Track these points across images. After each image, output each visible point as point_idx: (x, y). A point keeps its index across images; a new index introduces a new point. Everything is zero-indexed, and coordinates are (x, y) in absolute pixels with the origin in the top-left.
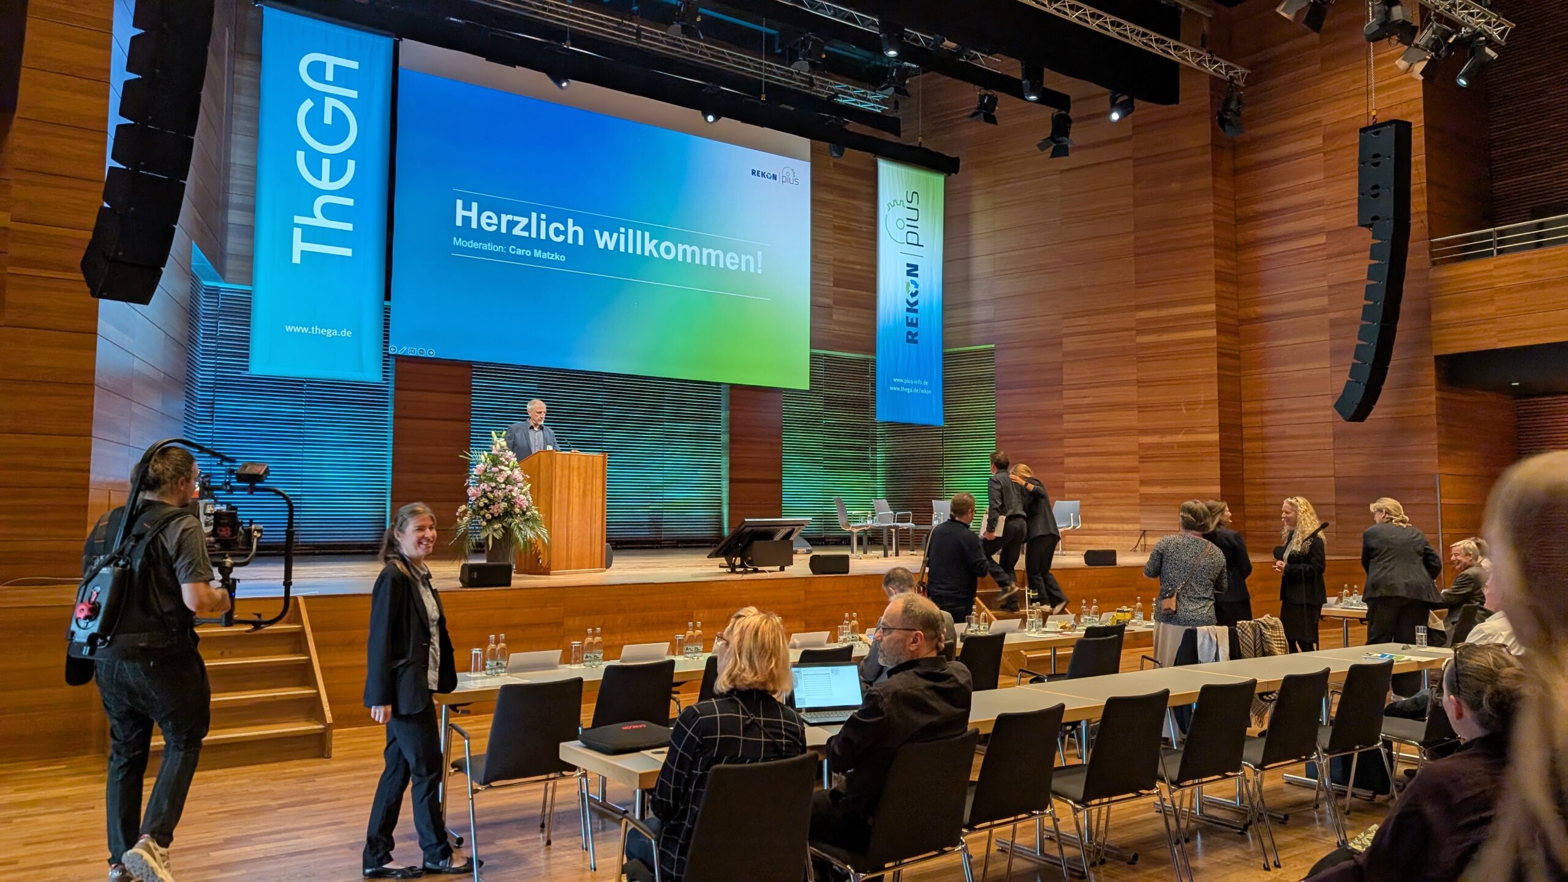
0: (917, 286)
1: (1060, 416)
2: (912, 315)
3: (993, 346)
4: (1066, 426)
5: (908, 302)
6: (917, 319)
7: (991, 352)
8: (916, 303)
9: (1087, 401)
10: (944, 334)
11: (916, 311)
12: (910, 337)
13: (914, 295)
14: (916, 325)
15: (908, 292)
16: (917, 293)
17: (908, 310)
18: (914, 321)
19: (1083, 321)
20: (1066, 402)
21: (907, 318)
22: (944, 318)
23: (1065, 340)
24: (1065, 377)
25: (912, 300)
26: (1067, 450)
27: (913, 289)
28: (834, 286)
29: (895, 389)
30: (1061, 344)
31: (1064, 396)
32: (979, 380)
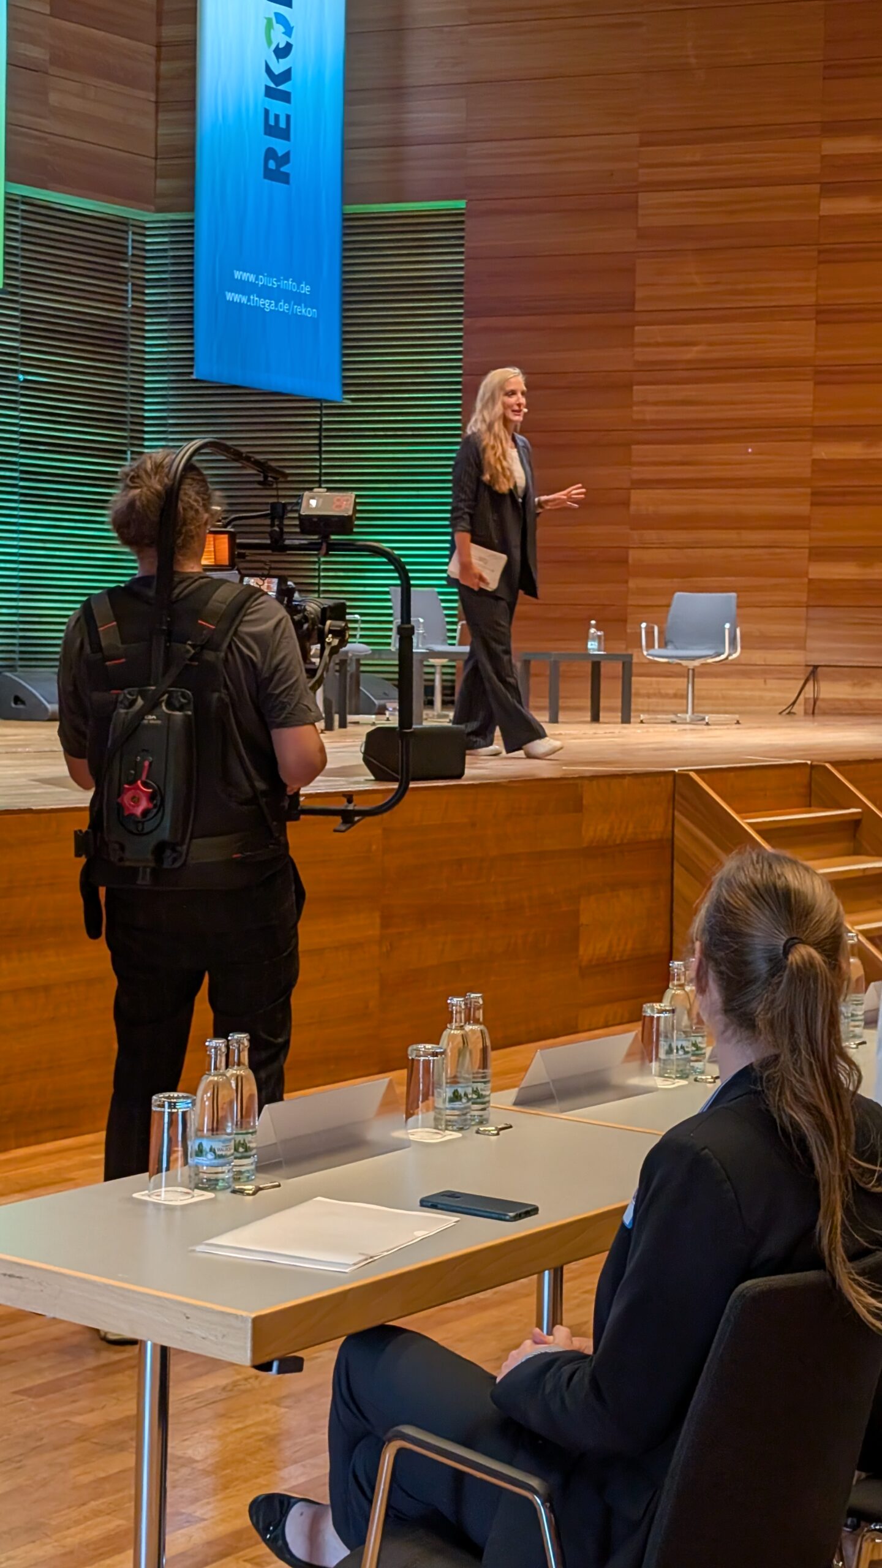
0: (289, 31)
1: (628, 386)
2: (278, 107)
3: (462, 204)
4: (638, 413)
5: (268, 70)
6: (288, 117)
7: (456, 220)
8: (287, 75)
9: (692, 353)
10: (346, 165)
11: (286, 97)
12: (272, 165)
13: (283, 52)
14: (285, 134)
15: (269, 43)
16: (289, 47)
17: (269, 92)
18: (283, 124)
19: (693, 153)
20: (642, 354)
21: (267, 112)
22: (348, 123)
23: (644, 199)
24: (640, 293)
25: (278, 67)
26: (639, 473)
27: (279, 38)
29: (237, 298)
30: (634, 207)
31: (637, 340)
32: (419, 288)
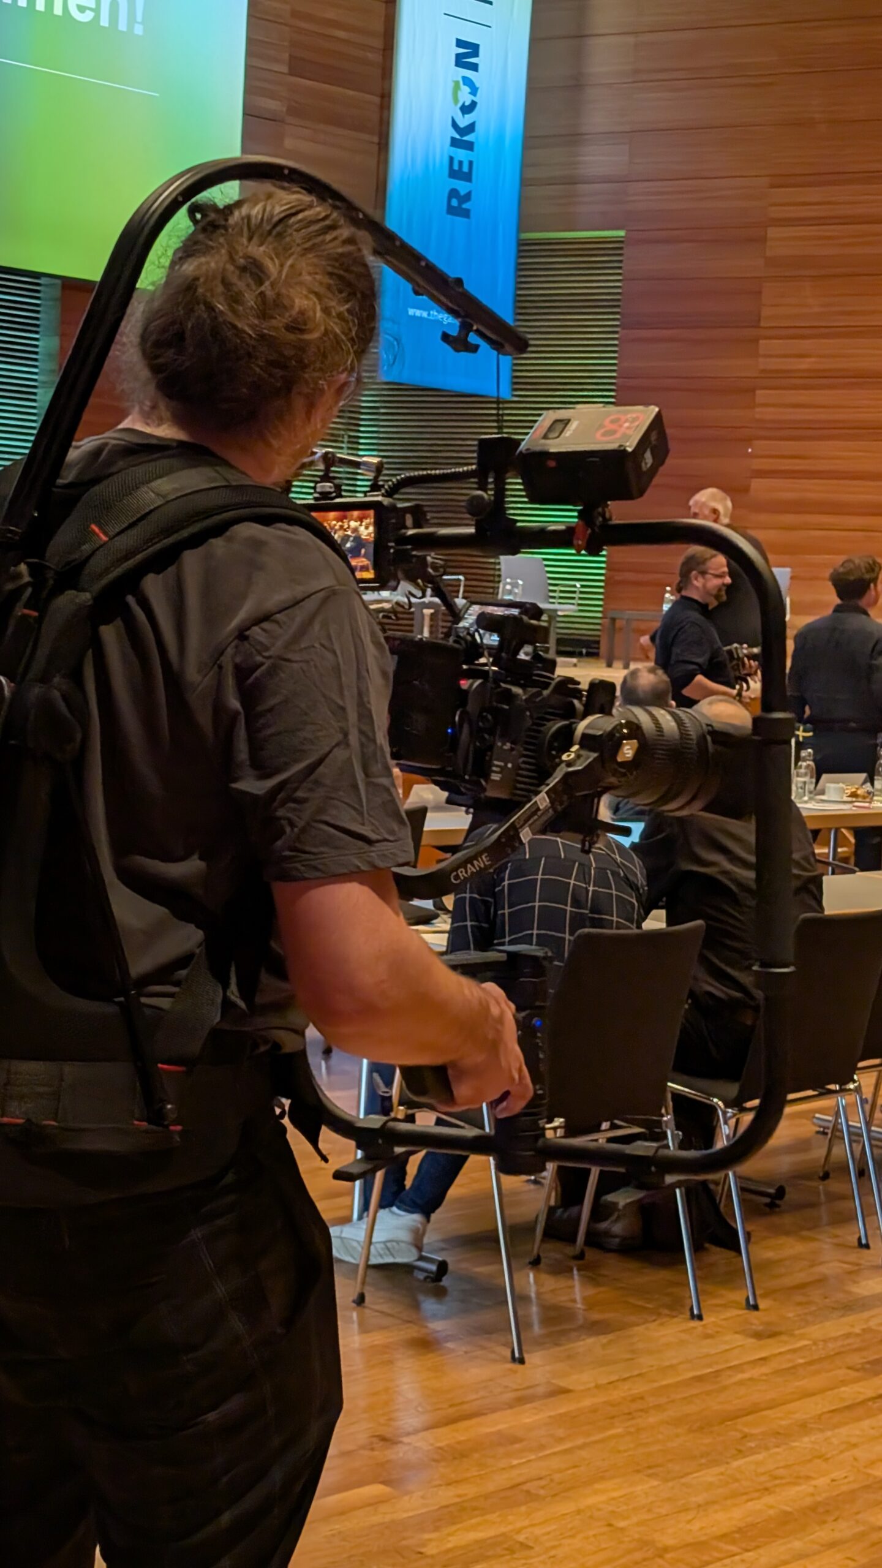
0: (474, 91)
1: (752, 390)
2: (461, 154)
3: (622, 233)
4: (760, 413)
5: (454, 125)
6: (471, 163)
7: (617, 246)
8: (471, 128)
9: (805, 364)
10: (523, 200)
11: (469, 146)
12: (455, 202)
13: (467, 109)
14: (468, 177)
15: (456, 100)
16: (473, 105)
17: (454, 143)
18: (465, 169)
19: (814, 194)
20: (763, 363)
21: (451, 159)
22: (525, 165)
23: (773, 232)
24: (766, 312)
25: (463, 121)
26: (757, 464)
27: (466, 97)
28: (291, 74)
29: (418, 313)
30: (763, 240)
31: (761, 352)
32: (589, 303)
